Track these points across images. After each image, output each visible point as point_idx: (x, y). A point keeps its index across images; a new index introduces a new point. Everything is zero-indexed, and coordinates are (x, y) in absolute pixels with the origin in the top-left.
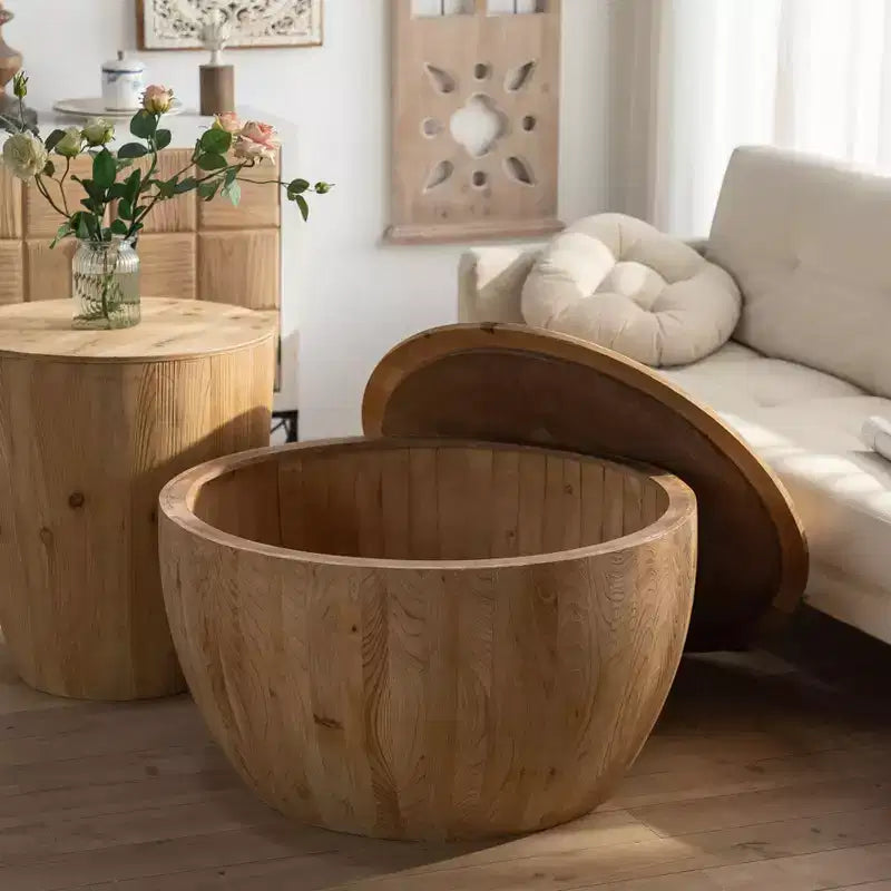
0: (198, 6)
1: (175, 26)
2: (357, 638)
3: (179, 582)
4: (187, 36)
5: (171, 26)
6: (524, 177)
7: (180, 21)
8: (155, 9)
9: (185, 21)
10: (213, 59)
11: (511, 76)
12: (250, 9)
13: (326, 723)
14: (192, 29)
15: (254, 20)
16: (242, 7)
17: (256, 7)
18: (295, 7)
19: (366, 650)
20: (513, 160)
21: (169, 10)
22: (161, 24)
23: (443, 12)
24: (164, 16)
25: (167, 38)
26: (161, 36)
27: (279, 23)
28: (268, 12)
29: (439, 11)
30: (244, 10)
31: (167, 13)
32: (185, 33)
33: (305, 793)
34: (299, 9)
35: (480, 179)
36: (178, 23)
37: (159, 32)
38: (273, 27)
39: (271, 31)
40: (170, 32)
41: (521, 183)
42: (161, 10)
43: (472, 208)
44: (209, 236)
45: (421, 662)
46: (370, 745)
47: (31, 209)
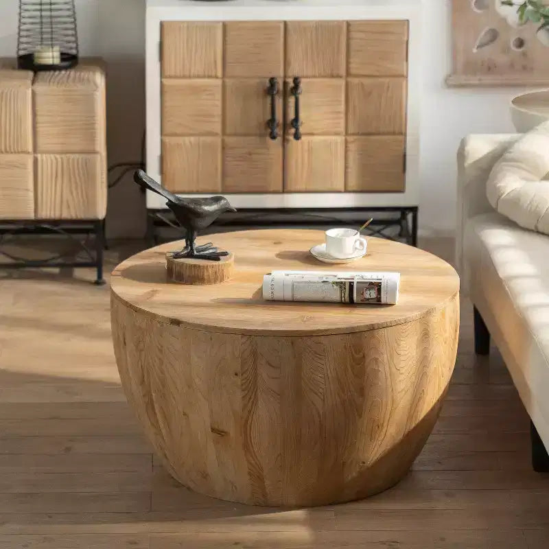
2: (238, 380)
3: (125, 343)
13: (218, 432)
19: (244, 387)
33: (205, 476)
44: (355, 81)
45: (279, 395)
46: (247, 446)
47: (228, 59)
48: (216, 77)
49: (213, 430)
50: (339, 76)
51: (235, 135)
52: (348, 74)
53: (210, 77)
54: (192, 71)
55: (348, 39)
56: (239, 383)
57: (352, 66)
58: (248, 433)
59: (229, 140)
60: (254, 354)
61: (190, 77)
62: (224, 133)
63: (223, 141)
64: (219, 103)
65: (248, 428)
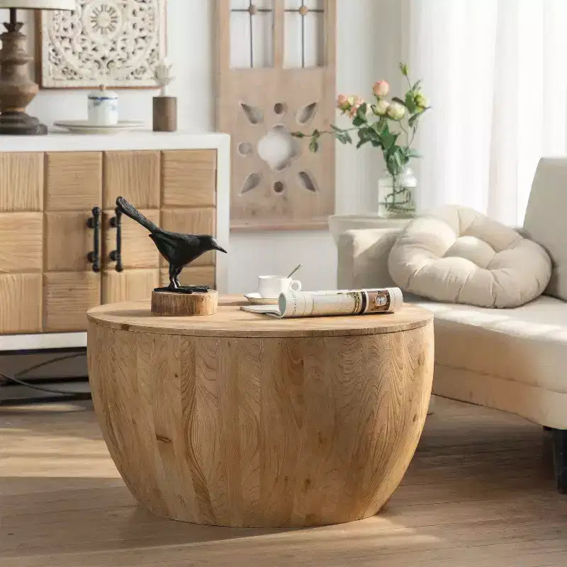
0: (80, 58)
1: (63, 71)
2: (178, 382)
4: (72, 79)
5: (61, 72)
6: (311, 187)
7: (67, 68)
8: (49, 60)
9: (70, 68)
10: (163, 92)
11: (300, 113)
12: (116, 61)
13: (163, 439)
14: (75, 74)
15: (119, 69)
16: (110, 59)
17: (120, 59)
18: (147, 60)
20: (303, 174)
21: (59, 60)
22: (53, 70)
23: (252, 66)
24: (56, 64)
25: (58, 80)
26: (54, 79)
27: (136, 70)
28: (129, 63)
29: (248, 65)
30: (112, 61)
31: (58, 62)
32: (70, 77)
34: (150, 61)
35: (279, 187)
36: (65, 70)
37: (52, 76)
38: (132, 73)
39: (130, 76)
40: (60, 76)
41: (309, 191)
42: (54, 60)
43: (274, 208)
44: (168, 211)
45: (216, 398)
47: (50, 191)
48: (38, 210)
49: (159, 438)
50: (154, 207)
51: (56, 270)
52: (162, 204)
53: (31, 210)
54: (15, 204)
55: (162, 168)
56: (179, 385)
57: (166, 195)
58: (189, 439)
59: (50, 276)
60: (193, 354)
61: (13, 211)
62: (45, 269)
63: (44, 278)
64: (40, 237)
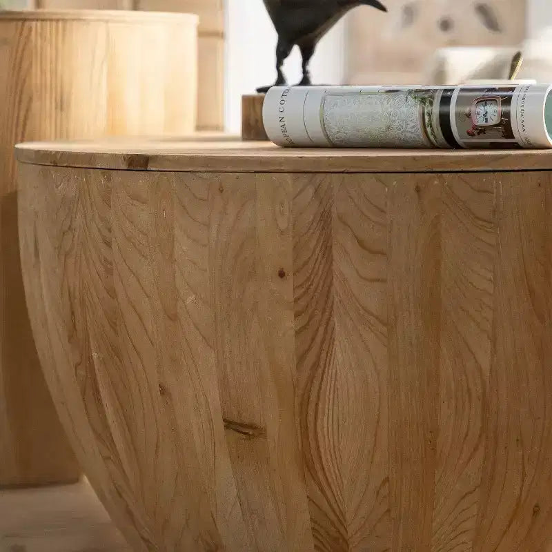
19: (300, 305)
45: (385, 324)
46: (308, 463)
49: (228, 424)
56: (289, 297)
58: (311, 426)
60: (325, 219)
65: (311, 412)
